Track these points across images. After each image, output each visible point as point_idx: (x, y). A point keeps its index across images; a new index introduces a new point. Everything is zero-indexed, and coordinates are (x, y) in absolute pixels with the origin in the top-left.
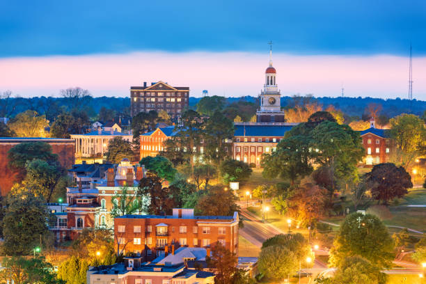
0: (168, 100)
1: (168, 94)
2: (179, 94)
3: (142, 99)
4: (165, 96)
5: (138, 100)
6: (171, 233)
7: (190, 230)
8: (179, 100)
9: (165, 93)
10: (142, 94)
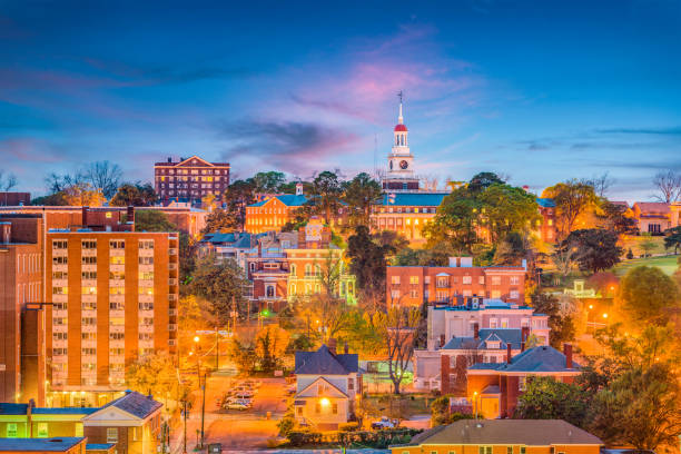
0: (204, 179)
1: (204, 172)
2: (218, 172)
3: (171, 178)
4: (200, 174)
5: (167, 179)
6: (453, 284)
7: (475, 280)
8: (217, 179)
9: (200, 170)
10: (172, 172)
